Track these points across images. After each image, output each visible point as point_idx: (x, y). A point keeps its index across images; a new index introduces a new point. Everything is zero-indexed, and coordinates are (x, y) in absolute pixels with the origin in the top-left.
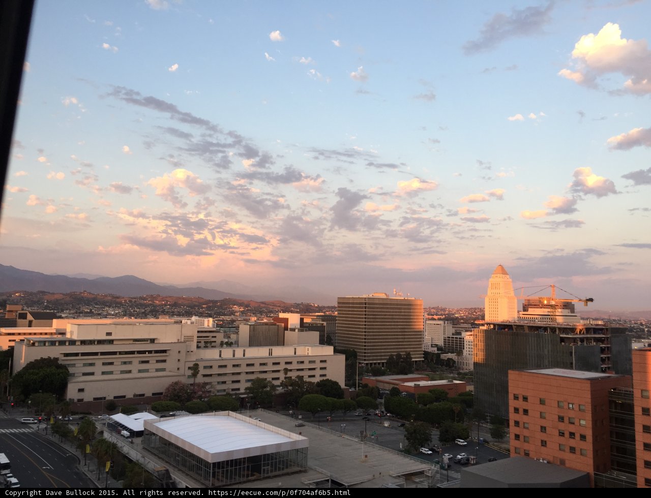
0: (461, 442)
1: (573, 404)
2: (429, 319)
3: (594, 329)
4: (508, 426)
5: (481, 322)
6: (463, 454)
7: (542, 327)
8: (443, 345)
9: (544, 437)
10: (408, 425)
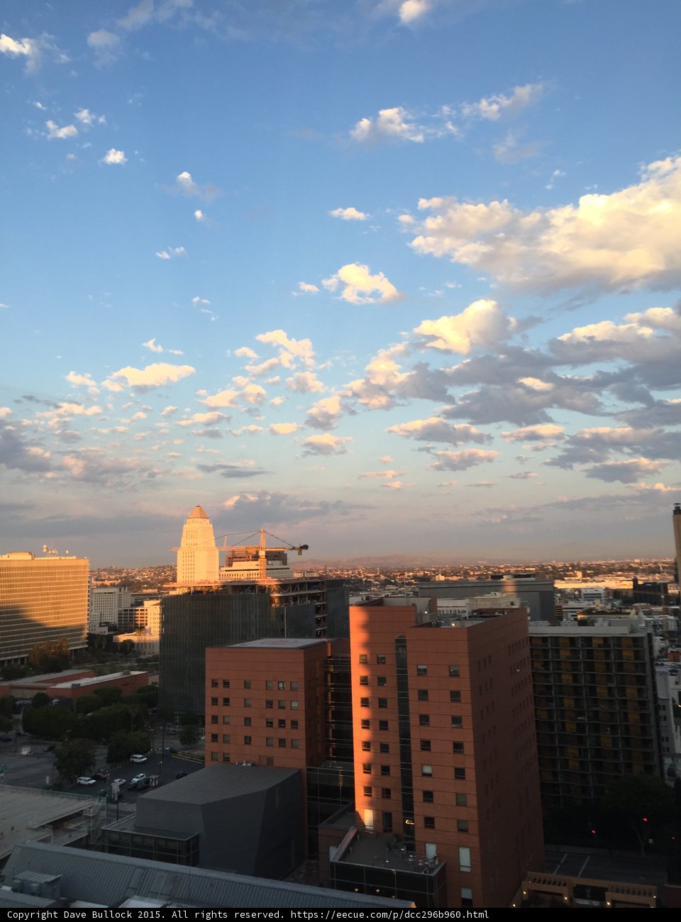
0: (139, 758)
1: (283, 683)
2: (98, 587)
3: (308, 583)
4: (203, 724)
5: (172, 585)
6: (141, 775)
7: (248, 586)
8: (117, 622)
9: (247, 731)
10: (59, 747)
